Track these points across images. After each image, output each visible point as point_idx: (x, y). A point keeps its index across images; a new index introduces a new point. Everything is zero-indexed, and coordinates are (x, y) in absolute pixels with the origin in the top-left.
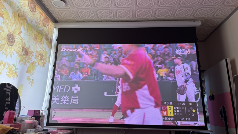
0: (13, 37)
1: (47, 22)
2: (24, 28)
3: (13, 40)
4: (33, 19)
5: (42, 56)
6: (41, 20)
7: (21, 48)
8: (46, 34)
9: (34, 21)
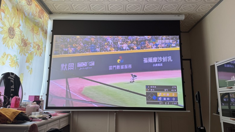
0: (14, 30)
1: (42, 14)
2: (22, 21)
3: (13, 33)
4: (29, 12)
5: (39, 46)
6: (37, 13)
7: (21, 40)
8: (42, 25)
9: (31, 13)
